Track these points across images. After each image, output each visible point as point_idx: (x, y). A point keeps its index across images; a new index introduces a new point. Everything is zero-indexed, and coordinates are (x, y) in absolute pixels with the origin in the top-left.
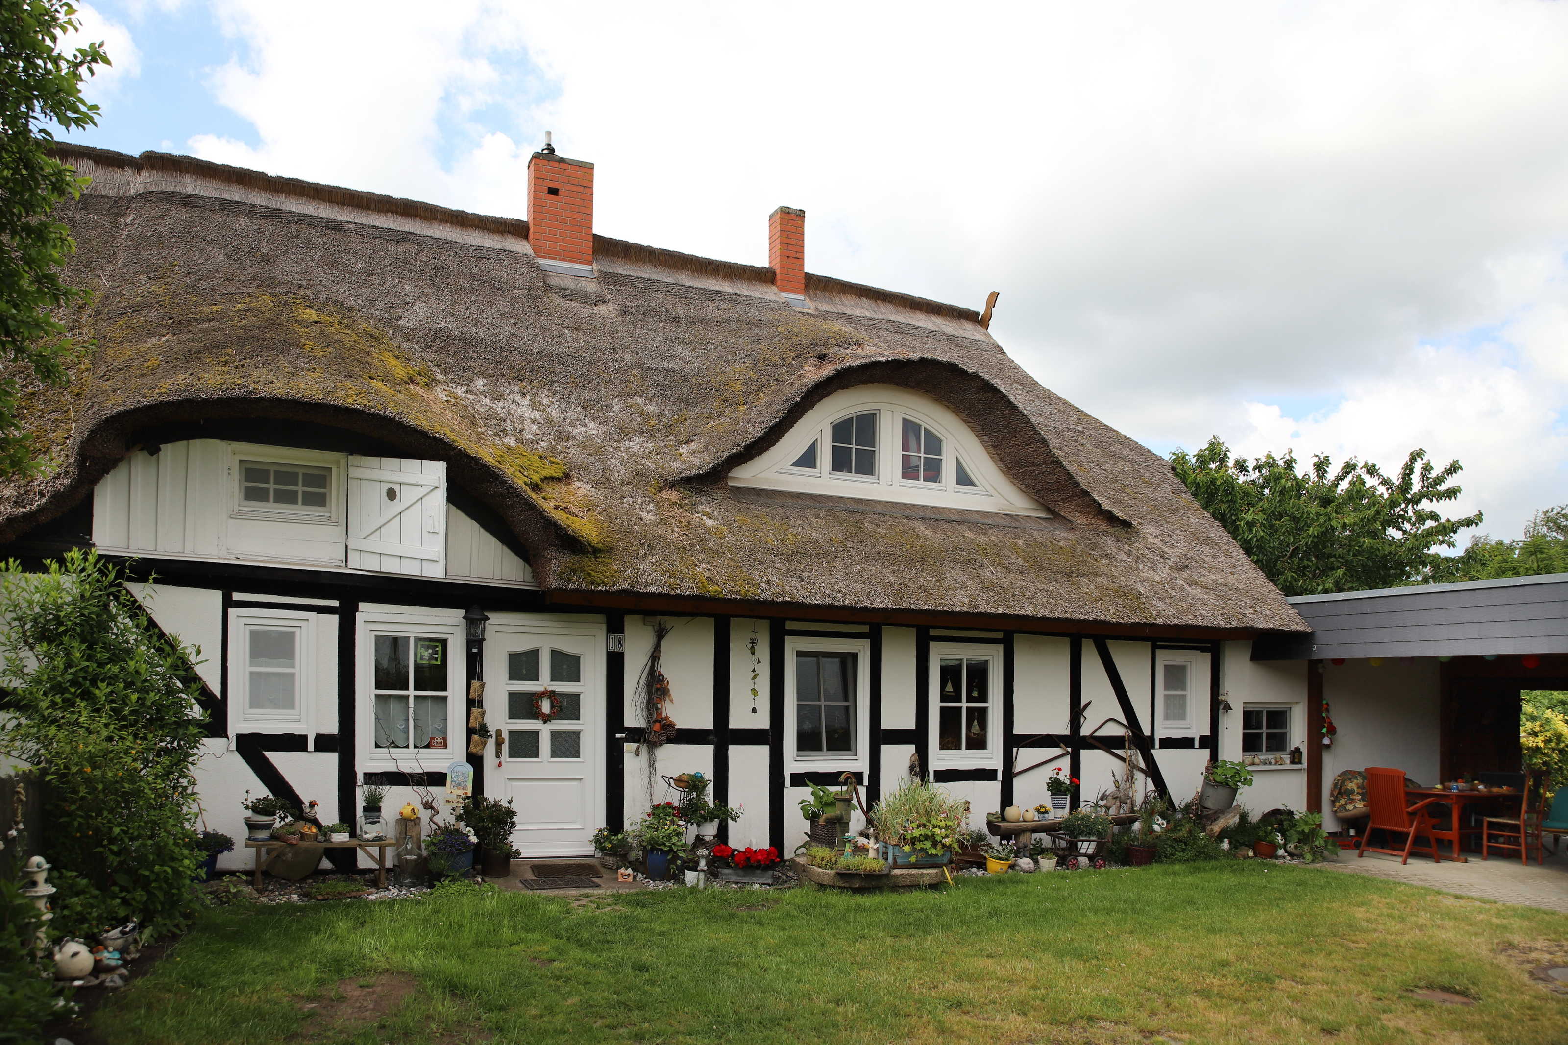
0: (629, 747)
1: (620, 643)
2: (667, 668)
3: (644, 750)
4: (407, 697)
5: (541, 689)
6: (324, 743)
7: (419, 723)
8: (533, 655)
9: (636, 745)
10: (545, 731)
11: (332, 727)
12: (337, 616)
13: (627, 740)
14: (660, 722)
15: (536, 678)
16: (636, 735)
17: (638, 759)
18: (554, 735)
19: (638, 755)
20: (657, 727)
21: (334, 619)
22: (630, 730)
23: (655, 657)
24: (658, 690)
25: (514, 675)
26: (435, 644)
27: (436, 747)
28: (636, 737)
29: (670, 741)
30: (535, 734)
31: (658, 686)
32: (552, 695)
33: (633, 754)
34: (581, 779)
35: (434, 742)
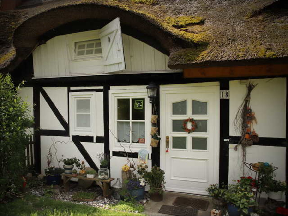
0: (231, 146)
1: (227, 94)
2: (254, 106)
3: (240, 147)
4: (129, 122)
5: (187, 118)
6: (99, 140)
7: (134, 133)
8: (184, 103)
9: (235, 145)
10: (189, 137)
11: (102, 134)
12: (103, 93)
13: (231, 142)
14: (248, 134)
15: (185, 113)
16: (236, 140)
17: (237, 152)
18: (194, 139)
19: (236, 150)
20: (247, 136)
21: (102, 93)
22: (232, 137)
23: (247, 100)
24: (248, 117)
25: (175, 112)
26: (141, 101)
27: (141, 143)
28: (236, 141)
29: (255, 144)
30: (185, 139)
31: (248, 115)
32: (192, 120)
33: (233, 149)
34: (207, 160)
35: (140, 141)
